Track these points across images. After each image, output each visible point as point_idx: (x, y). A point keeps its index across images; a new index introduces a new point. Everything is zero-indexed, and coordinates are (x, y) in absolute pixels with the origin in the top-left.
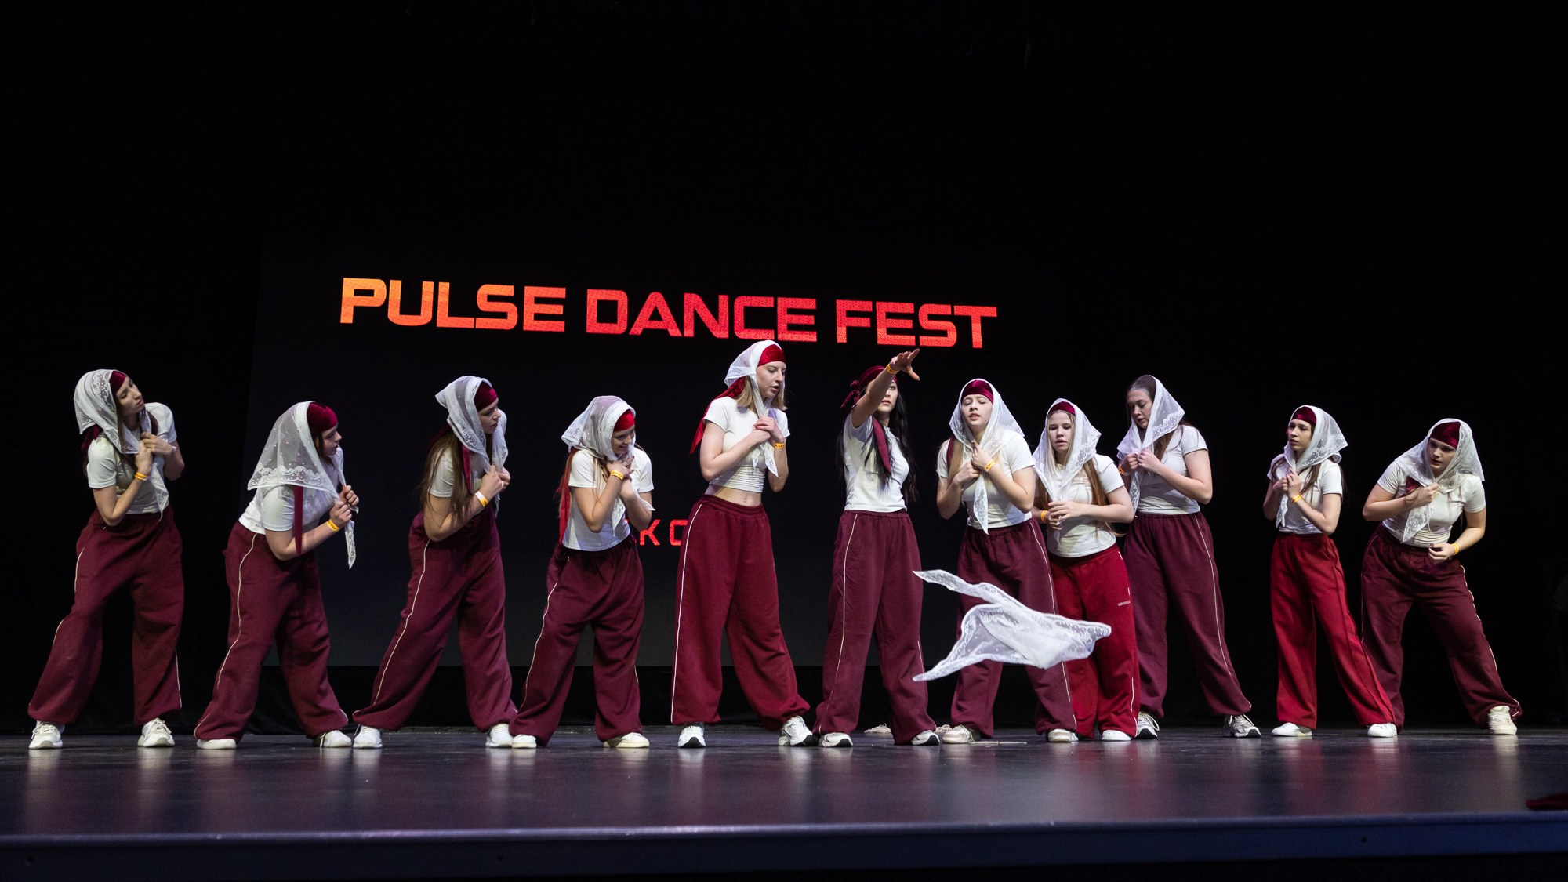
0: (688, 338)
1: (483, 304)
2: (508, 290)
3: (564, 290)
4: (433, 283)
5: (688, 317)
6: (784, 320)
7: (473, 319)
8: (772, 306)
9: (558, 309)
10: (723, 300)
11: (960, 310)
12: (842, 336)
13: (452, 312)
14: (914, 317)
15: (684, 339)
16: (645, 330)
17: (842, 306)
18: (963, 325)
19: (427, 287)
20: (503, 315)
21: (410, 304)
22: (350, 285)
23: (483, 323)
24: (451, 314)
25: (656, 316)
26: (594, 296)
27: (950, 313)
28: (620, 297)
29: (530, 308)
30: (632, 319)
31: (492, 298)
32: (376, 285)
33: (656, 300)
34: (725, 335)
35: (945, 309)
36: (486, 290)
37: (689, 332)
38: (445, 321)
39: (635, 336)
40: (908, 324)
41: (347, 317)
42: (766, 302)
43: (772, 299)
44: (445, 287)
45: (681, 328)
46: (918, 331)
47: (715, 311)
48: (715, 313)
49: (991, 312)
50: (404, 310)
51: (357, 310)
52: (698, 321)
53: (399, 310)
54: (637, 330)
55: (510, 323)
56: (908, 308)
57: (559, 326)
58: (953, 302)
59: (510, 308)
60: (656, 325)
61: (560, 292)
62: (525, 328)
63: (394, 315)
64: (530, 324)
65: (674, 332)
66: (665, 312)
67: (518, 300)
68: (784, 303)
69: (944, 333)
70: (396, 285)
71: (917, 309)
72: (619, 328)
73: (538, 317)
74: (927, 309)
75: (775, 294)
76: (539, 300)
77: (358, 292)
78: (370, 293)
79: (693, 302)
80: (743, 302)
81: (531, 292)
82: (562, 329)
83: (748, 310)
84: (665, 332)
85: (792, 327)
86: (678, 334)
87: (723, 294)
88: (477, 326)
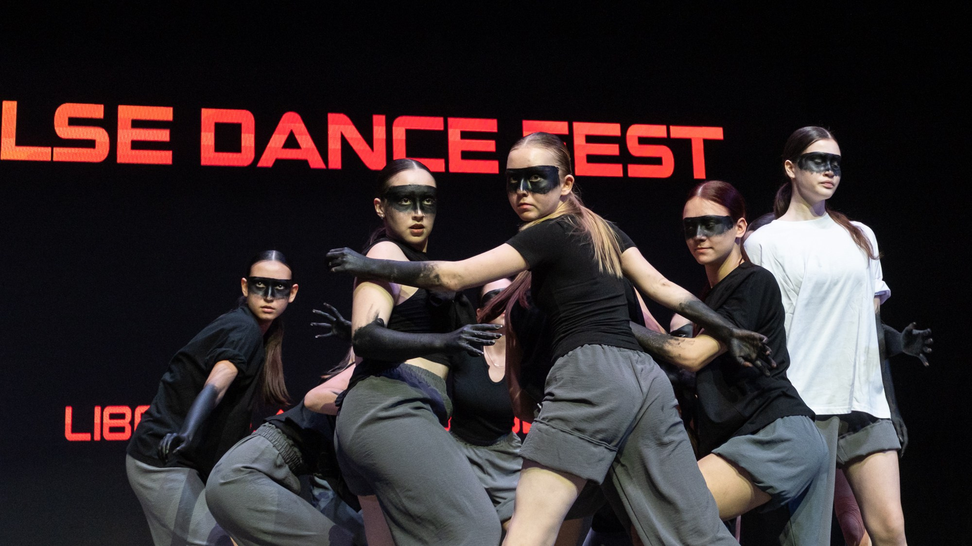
0: (335, 171)
1: (63, 131)
2: (97, 111)
3: (171, 110)
5: (334, 146)
6: (456, 145)
7: (49, 149)
8: (442, 129)
9: (163, 135)
10: (379, 122)
11: (678, 132)
14: (621, 140)
15: (328, 173)
16: (278, 162)
17: (530, 128)
18: (681, 149)
20: (90, 144)
23: (62, 154)
24: (20, 142)
25: (291, 142)
26: (210, 116)
27: (665, 135)
28: (245, 118)
29: (126, 135)
30: (261, 145)
31: (74, 122)
33: (291, 122)
35: (658, 131)
36: (65, 111)
37: (335, 161)
38: (11, 151)
39: (265, 169)
40: (613, 150)
42: (433, 123)
43: (441, 119)
44: (10, 108)
45: (324, 156)
46: (625, 158)
47: (368, 136)
48: (369, 139)
49: (716, 133)
52: (347, 148)
54: (267, 161)
55: (98, 154)
56: (614, 129)
57: (165, 157)
58: (668, 123)
59: (100, 135)
60: (291, 154)
61: (165, 113)
62: (119, 160)
64: (126, 155)
65: (316, 161)
66: (304, 136)
67: (109, 123)
68: (457, 125)
69: (657, 161)
71: (624, 130)
72: (244, 157)
73: (137, 145)
74: (636, 131)
75: (446, 115)
76: (137, 124)
79: (339, 123)
80: (404, 123)
81: (126, 113)
82: (169, 161)
83: (411, 134)
84: (305, 162)
85: (467, 155)
86: (322, 165)
87: (379, 113)
88: (55, 159)
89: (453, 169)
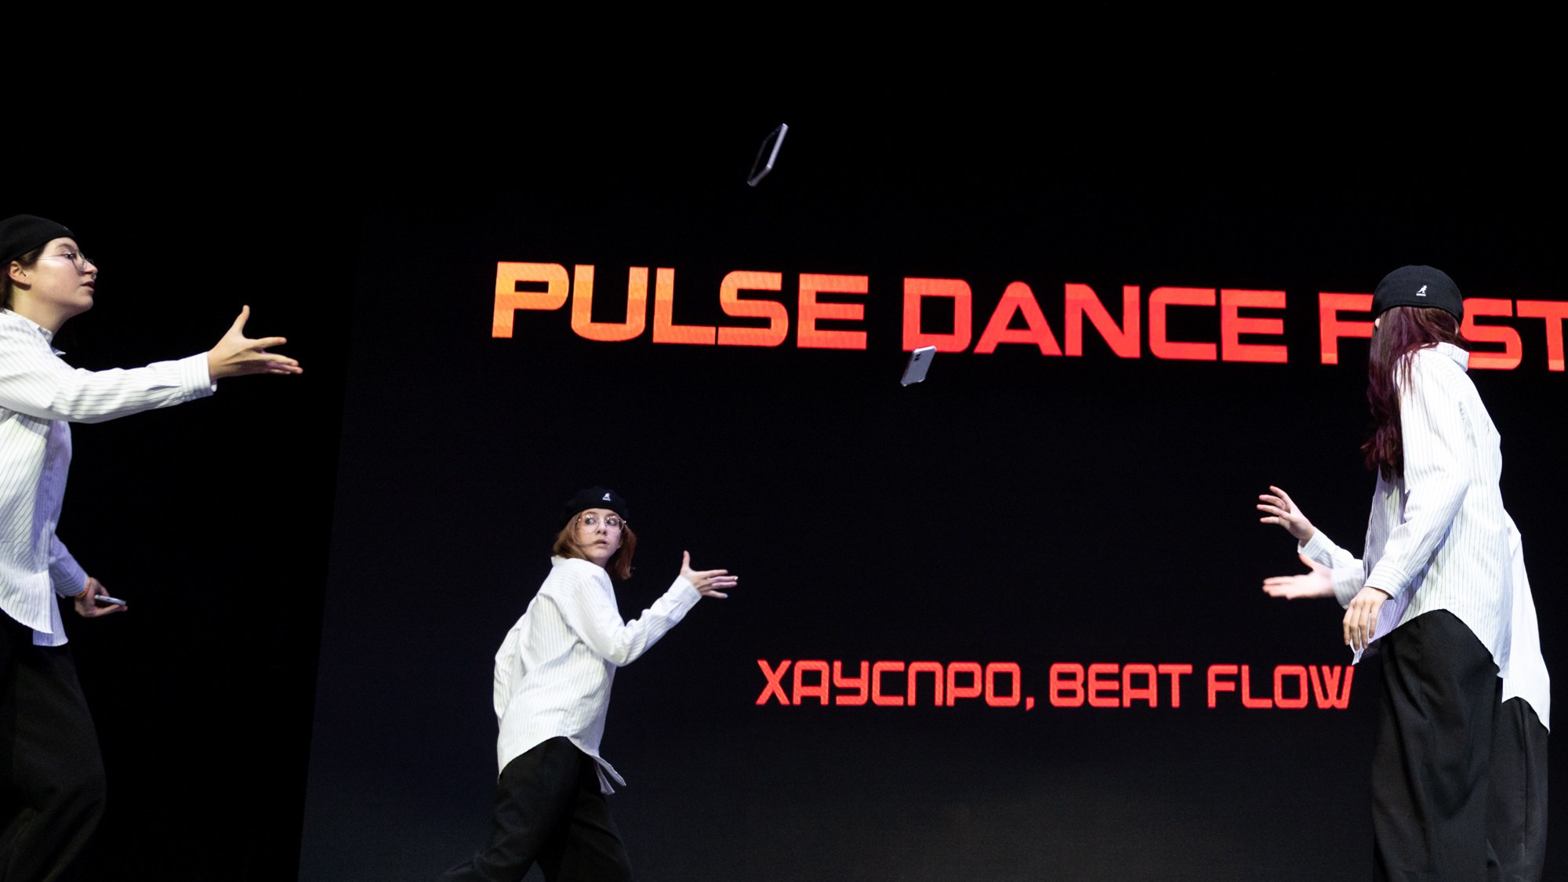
0: (1074, 358)
1: (730, 305)
2: (772, 281)
3: (865, 279)
4: (646, 270)
5: (1073, 326)
6: (1231, 326)
7: (713, 330)
8: (1213, 303)
9: (856, 312)
10: (1131, 295)
11: (1528, 309)
12: (1329, 356)
13: (679, 319)
15: (1064, 361)
16: (1002, 347)
17: (1330, 303)
18: (1532, 332)
19: (638, 277)
20: (764, 323)
21: (610, 306)
22: (508, 274)
23: (731, 336)
24: (676, 320)
25: (1018, 321)
26: (915, 289)
27: (1509, 313)
28: (959, 290)
29: (809, 310)
30: (979, 325)
31: (744, 294)
32: (552, 273)
33: (1018, 294)
34: (1135, 352)
35: (1502, 307)
36: (735, 280)
37: (1074, 346)
38: (667, 332)
39: (984, 356)
41: (503, 325)
42: (1204, 297)
43: (1212, 292)
44: (666, 277)
45: (1060, 339)
47: (1117, 313)
48: (1117, 316)
50: (598, 316)
51: (520, 315)
52: (1089, 329)
53: (589, 315)
54: (986, 345)
55: (776, 334)
57: (857, 340)
58: (1515, 297)
59: (777, 312)
60: (1018, 337)
61: (858, 284)
62: (801, 344)
63: (582, 323)
64: (809, 336)
65: (1049, 346)
66: (1034, 315)
67: (788, 296)
68: (1234, 299)
69: (1500, 347)
70: (585, 274)
72: (958, 341)
73: (822, 324)
74: (1474, 307)
75: (1219, 283)
76: (823, 297)
77: (521, 286)
78: (541, 287)
79: (1079, 296)
80: (1164, 297)
81: (810, 284)
82: (863, 345)
83: (1172, 311)
84: (1035, 347)
85: (1245, 339)
86: (1056, 351)
87: (1132, 283)
88: (720, 342)
89: (1227, 356)
